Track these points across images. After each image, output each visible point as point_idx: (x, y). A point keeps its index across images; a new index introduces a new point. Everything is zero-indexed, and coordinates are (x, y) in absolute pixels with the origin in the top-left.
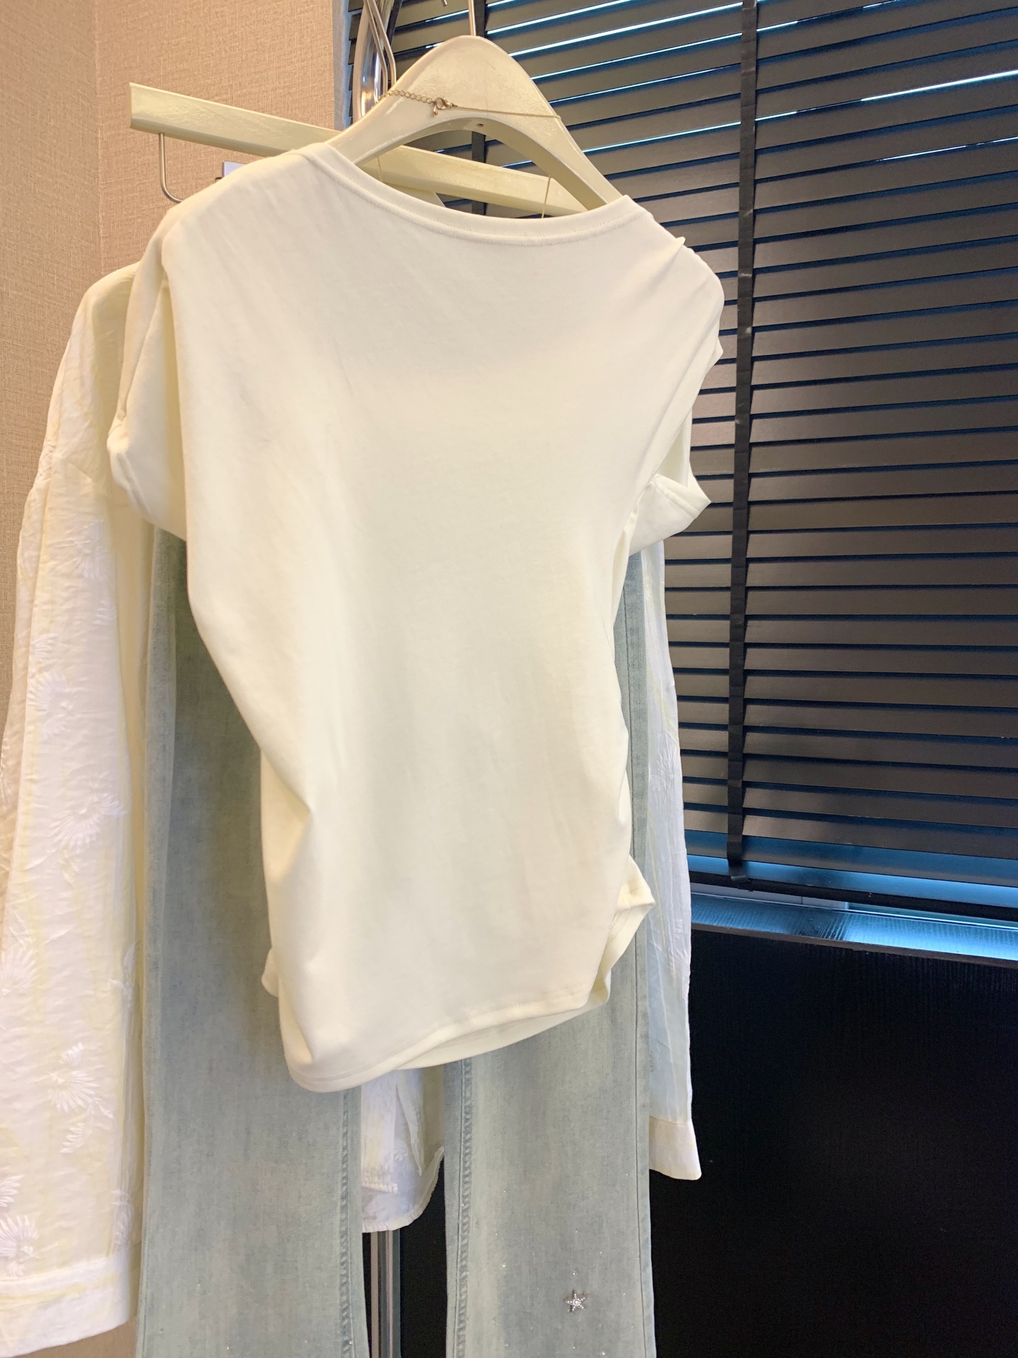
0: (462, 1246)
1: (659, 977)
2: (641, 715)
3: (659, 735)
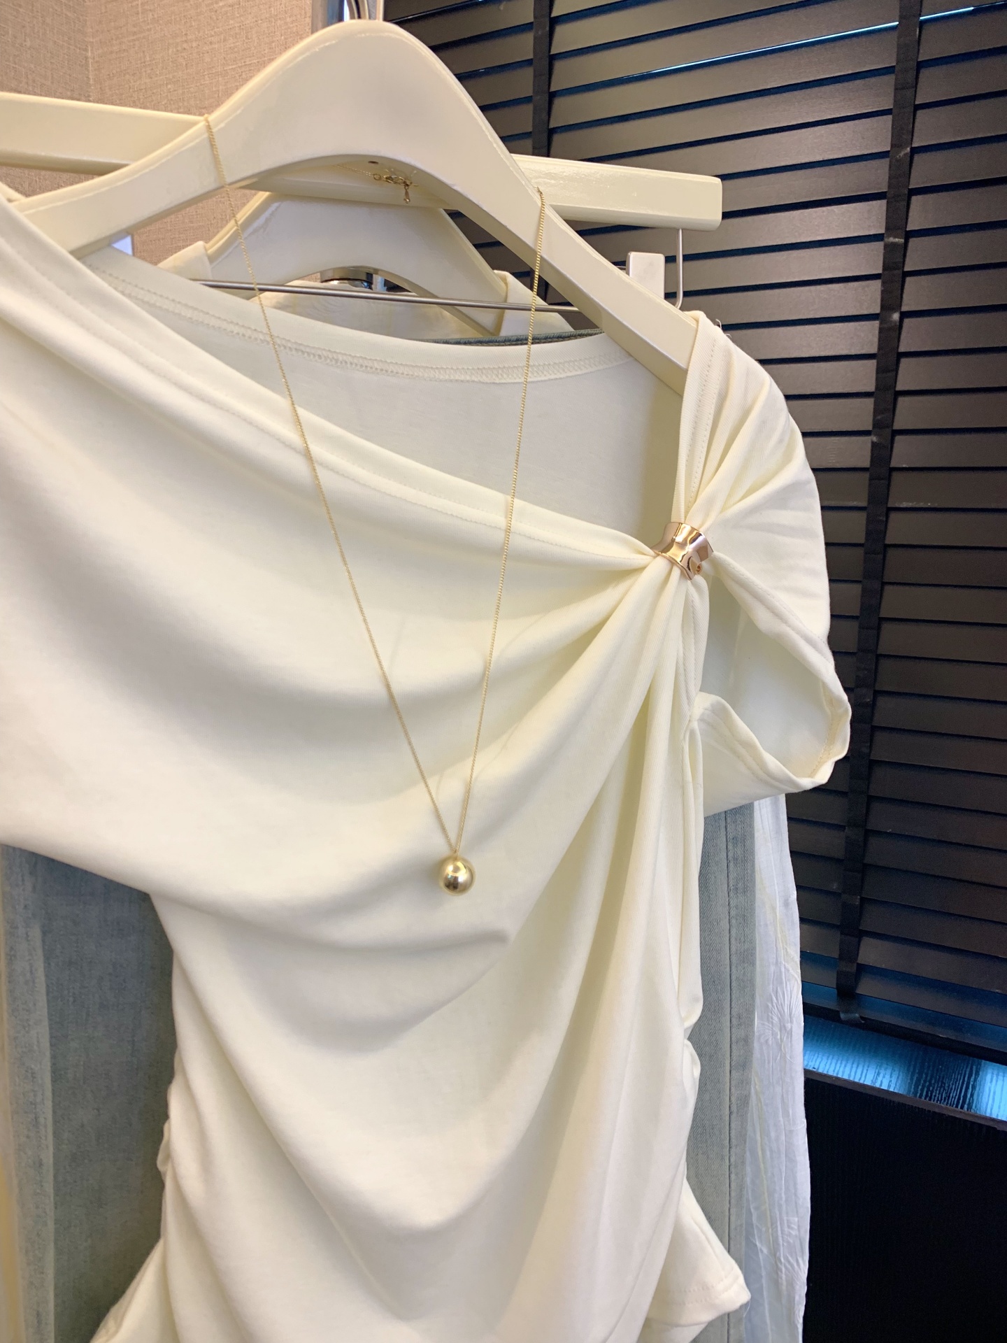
1: (762, 1285)
2: (747, 957)
3: (772, 968)
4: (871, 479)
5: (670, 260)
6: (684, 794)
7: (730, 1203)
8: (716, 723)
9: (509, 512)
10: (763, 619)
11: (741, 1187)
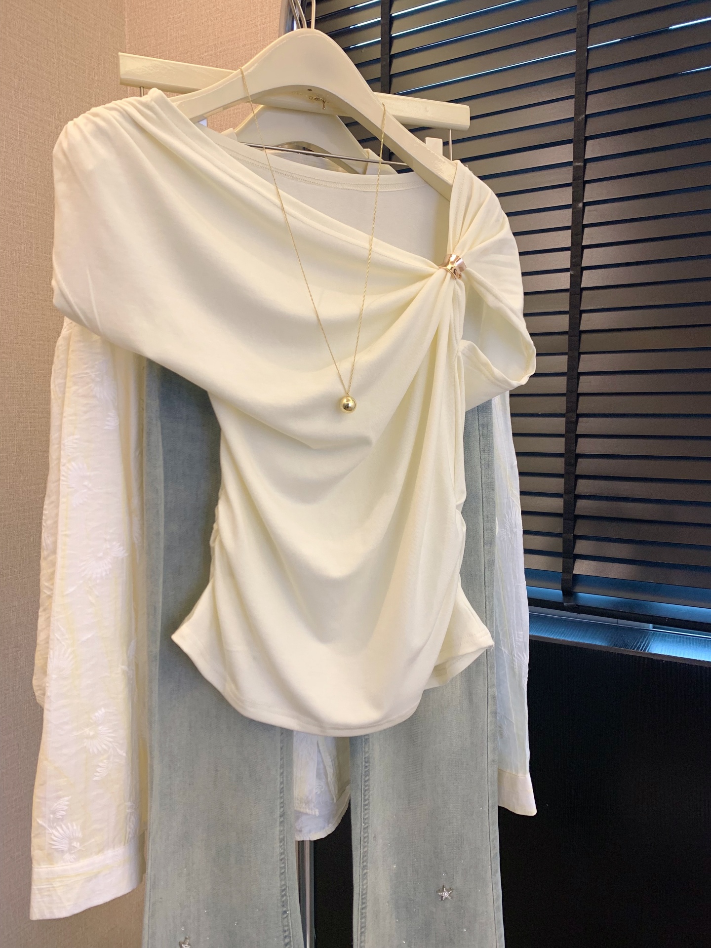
0: (363, 852)
1: (506, 672)
2: (490, 486)
3: (505, 500)
4: (570, 295)
5: (445, 144)
6: (455, 388)
7: (486, 618)
8: (471, 356)
9: (371, 243)
10: (490, 300)
11: (492, 611)
